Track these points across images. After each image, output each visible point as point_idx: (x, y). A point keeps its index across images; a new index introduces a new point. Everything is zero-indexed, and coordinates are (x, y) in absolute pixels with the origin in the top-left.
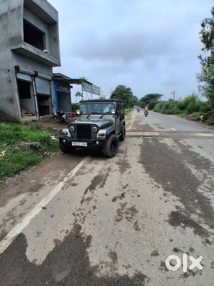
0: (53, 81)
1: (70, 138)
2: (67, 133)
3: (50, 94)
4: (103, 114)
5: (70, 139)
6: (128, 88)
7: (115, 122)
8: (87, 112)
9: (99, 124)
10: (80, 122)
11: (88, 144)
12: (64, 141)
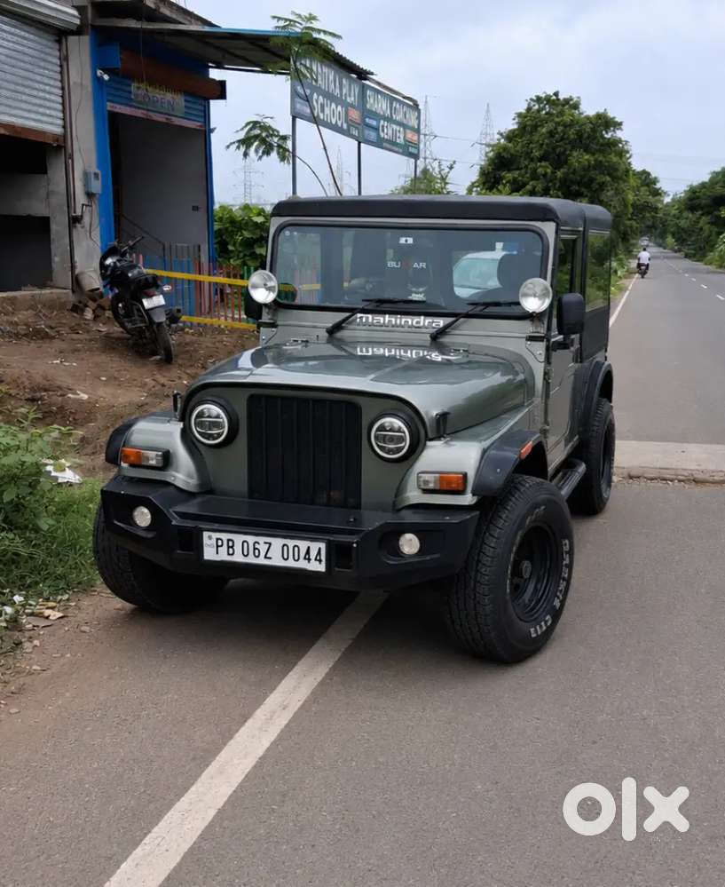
0: (86, 40)
1: (187, 495)
2: (167, 459)
3: (59, 130)
4: (457, 315)
5: (191, 508)
6: (599, 116)
7: (546, 374)
8: (327, 291)
9: (429, 397)
10: (271, 374)
11: (337, 554)
12: (143, 517)
